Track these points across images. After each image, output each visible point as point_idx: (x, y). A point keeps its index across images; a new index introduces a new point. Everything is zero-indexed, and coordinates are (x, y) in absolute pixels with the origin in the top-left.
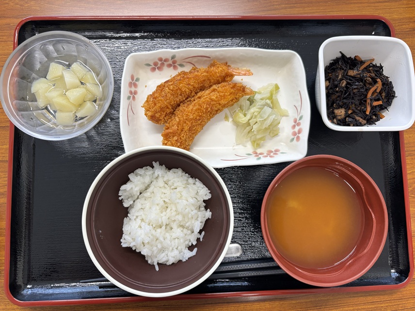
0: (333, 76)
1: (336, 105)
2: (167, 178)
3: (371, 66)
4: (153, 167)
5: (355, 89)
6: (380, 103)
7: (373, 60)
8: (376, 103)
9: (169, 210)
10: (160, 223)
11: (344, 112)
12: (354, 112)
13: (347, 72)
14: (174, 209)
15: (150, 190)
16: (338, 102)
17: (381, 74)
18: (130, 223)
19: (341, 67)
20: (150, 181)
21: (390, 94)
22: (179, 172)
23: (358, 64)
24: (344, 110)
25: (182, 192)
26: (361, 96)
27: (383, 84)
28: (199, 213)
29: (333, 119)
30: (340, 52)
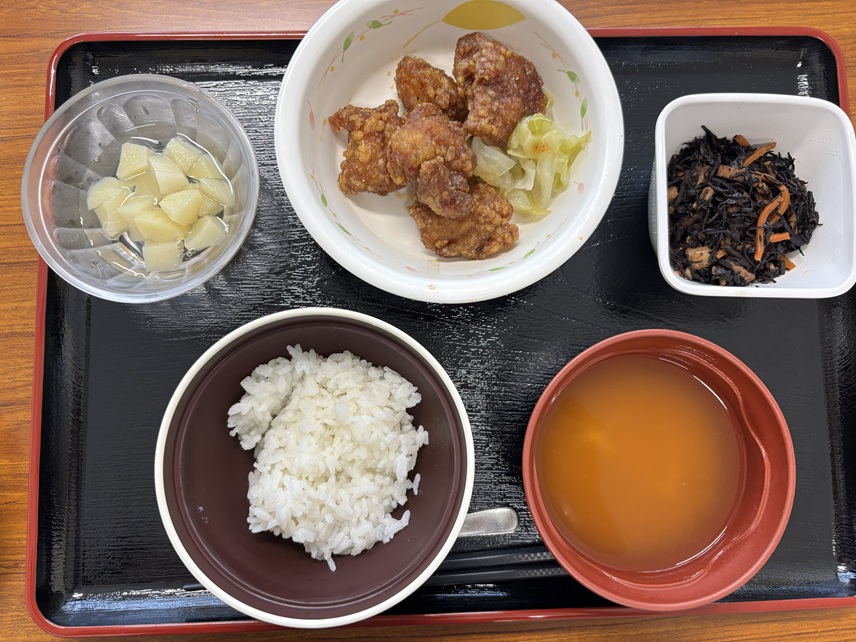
0: (687, 176)
1: (692, 239)
2: (323, 376)
3: (769, 159)
4: (289, 358)
5: (732, 205)
6: (786, 236)
7: (773, 145)
8: (775, 238)
9: (337, 440)
10: (323, 471)
11: (709, 255)
12: (728, 255)
13: (717, 170)
14: (347, 437)
15: (291, 406)
16: (695, 232)
17: (790, 175)
18: (260, 481)
19: (704, 158)
20: (289, 388)
21: (808, 219)
22: (347, 359)
23: (740, 152)
24: (708, 250)
25: (358, 399)
26: (745, 220)
27: (793, 197)
28: (402, 436)
29: (685, 269)
30: (703, 127)
